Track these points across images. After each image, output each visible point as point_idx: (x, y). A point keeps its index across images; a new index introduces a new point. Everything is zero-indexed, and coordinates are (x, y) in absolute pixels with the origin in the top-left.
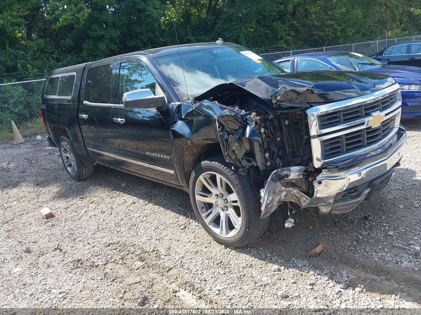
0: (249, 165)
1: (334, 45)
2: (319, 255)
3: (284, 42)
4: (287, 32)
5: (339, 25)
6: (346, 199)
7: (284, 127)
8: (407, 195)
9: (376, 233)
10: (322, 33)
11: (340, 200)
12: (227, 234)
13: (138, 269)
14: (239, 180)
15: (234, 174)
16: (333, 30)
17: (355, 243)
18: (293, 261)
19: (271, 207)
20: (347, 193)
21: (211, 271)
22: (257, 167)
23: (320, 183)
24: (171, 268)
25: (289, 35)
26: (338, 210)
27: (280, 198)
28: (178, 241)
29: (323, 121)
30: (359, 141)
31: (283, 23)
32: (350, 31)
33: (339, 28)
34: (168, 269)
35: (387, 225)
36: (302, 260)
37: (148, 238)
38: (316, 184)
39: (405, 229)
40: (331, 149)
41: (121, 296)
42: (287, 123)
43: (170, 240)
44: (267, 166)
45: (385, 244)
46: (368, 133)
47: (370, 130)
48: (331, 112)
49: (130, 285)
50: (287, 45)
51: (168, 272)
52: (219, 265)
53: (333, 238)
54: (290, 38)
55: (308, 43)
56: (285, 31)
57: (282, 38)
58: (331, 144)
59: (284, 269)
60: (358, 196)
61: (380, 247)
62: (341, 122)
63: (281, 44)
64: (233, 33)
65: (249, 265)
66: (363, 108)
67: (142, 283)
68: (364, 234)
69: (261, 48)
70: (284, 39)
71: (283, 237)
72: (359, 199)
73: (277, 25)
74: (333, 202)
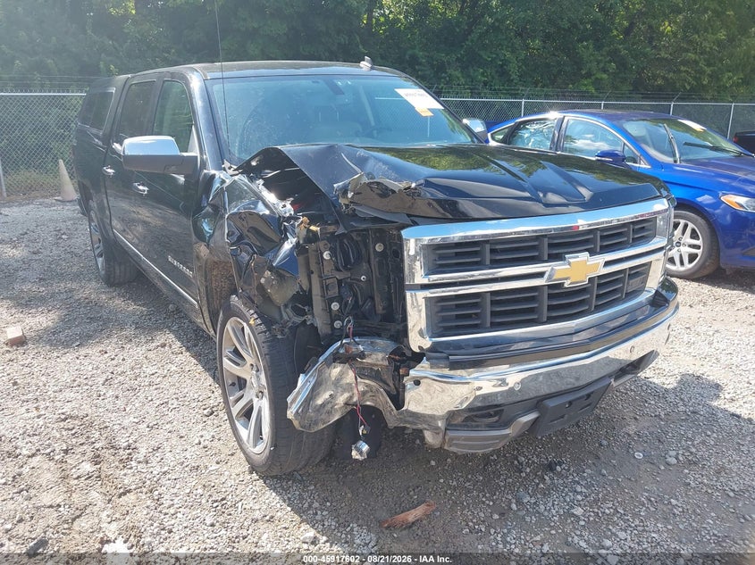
0: (298, 320)
1: (694, 100)
2: (410, 527)
3: (593, 83)
4: (602, 65)
5: (709, 65)
6: (477, 426)
7: (372, 257)
8: (666, 433)
9: (550, 504)
10: (671, 75)
11: (460, 426)
12: (255, 446)
13: (78, 477)
14: (269, 347)
15: (265, 332)
16: (695, 71)
17: (496, 517)
18: (352, 529)
19: (329, 413)
20: (476, 416)
21: (194, 513)
22: (314, 328)
23: (417, 383)
24: (129, 491)
25: (605, 71)
26: (457, 445)
27: (351, 397)
28: (182, 437)
29: (441, 257)
30: (532, 311)
31: (598, 48)
32: (730, 78)
33: (708, 70)
34: (122, 490)
35: (584, 490)
36: (369, 531)
37: (136, 420)
38: (409, 384)
39: (616, 509)
40: (458, 317)
41: (9, 526)
42: (379, 248)
43: (170, 432)
44: (333, 328)
45: (553, 532)
46: (551, 297)
47: (556, 290)
48: (456, 240)
49: (38, 508)
50: (596, 89)
51: (120, 497)
52: (215, 505)
53: (460, 496)
54: (605, 76)
55: (643, 91)
56: (599, 62)
57: (589, 75)
58: (458, 307)
59: (327, 541)
60: (506, 425)
61: (538, 538)
62: (485, 265)
63: (586, 85)
64: (497, 55)
65: (268, 518)
66: (546, 241)
67: (61, 509)
68: (525, 501)
69: (545, 89)
70: (593, 78)
71: (367, 472)
72: (507, 431)
73: (585, 49)
74: (443, 429)
